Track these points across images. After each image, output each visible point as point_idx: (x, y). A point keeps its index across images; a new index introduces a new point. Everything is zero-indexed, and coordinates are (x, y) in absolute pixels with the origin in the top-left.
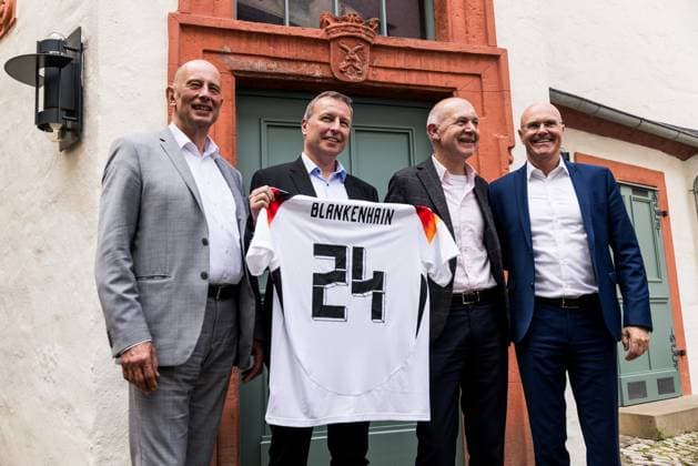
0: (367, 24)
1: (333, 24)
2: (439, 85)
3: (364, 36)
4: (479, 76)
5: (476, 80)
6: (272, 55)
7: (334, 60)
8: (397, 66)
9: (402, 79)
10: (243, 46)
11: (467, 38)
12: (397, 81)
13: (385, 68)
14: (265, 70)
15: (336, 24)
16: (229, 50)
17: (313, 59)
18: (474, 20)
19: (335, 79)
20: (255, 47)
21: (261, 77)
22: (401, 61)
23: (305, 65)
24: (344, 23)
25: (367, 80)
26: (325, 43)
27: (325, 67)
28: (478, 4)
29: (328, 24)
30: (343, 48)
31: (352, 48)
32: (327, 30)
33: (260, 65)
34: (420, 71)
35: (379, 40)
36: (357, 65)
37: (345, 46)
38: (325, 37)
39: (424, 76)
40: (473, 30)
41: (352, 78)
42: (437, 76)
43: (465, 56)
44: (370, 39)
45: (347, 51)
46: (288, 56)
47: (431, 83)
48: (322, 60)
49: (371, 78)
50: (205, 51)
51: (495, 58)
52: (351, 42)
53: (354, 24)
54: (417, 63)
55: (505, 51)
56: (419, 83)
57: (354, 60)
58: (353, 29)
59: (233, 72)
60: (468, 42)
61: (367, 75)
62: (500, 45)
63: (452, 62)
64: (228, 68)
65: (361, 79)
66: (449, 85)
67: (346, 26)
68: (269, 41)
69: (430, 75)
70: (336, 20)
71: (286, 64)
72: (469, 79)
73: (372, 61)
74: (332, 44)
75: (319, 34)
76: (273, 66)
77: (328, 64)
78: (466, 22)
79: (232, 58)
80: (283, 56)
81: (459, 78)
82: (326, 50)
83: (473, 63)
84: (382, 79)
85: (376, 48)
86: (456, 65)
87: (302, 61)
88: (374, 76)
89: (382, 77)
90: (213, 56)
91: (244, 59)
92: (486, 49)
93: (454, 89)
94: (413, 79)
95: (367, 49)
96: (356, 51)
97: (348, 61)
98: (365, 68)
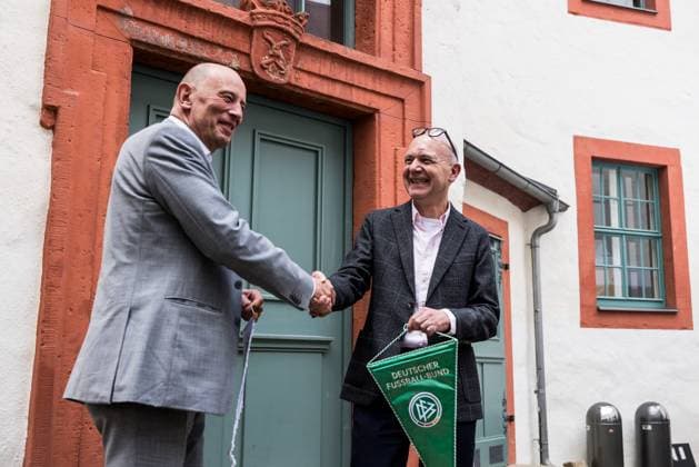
0: (297, 17)
1: (259, 9)
2: (362, 103)
3: (293, 32)
4: (402, 101)
5: (399, 105)
6: (184, 30)
7: (256, 52)
8: (322, 73)
9: (325, 89)
10: (148, 11)
11: (393, 56)
12: (320, 90)
13: (309, 73)
14: (173, 47)
15: (263, 10)
16: (131, 13)
17: (233, 46)
18: (402, 37)
19: (253, 74)
20: (164, 16)
21: (166, 54)
22: (326, 69)
23: (220, 51)
24: (271, 11)
25: (289, 84)
26: (248, 30)
27: (244, 58)
28: (406, 20)
29: (254, 7)
30: (267, 40)
31: (277, 42)
32: (252, 14)
33: (167, 40)
34: (344, 83)
35: (307, 39)
36: (280, 63)
37: (270, 38)
38: (248, 22)
39: (348, 90)
40: (400, 48)
41: (274, 77)
42: (361, 93)
43: (391, 75)
44: (298, 36)
45: (271, 44)
46: (201, 36)
47: (355, 100)
48: (241, 49)
49: (293, 82)
50: (100, 7)
51: (420, 85)
52: (276, 34)
53: (283, 14)
54: (343, 74)
55: (429, 78)
56: (342, 97)
57: (278, 57)
58: (282, 20)
59: (135, 43)
60: (394, 61)
61: (290, 77)
62: (426, 70)
63: (377, 81)
64: (127, 35)
65: (283, 80)
66: (373, 106)
67: (275, 15)
69: (354, 90)
70: (263, 5)
71: (198, 44)
72: (390, 103)
73: (296, 61)
74: (255, 32)
75: (243, 17)
76: (183, 44)
77: (248, 55)
78: (394, 39)
79: (134, 23)
80: (196, 34)
81: (382, 99)
82: (247, 39)
83: (397, 85)
84: (305, 85)
85: (302, 47)
86: (380, 84)
87: (219, 45)
88: (296, 79)
89: (306, 82)
90: (109, 16)
91: (148, 28)
92: (410, 73)
93: (377, 111)
94: (337, 92)
95: (293, 48)
96: (281, 47)
97: (271, 56)
98: (288, 69)
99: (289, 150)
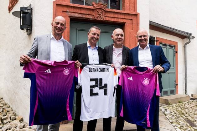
0: (104, 5)
1: (95, 5)
2: (122, 22)
3: (103, 9)
4: (132, 20)
5: (131, 21)
6: (80, 13)
8: (111, 16)
9: (112, 20)
10: (72, 10)
12: (111, 20)
13: (108, 17)
14: (78, 16)
15: (96, 5)
16: (69, 11)
17: (90, 14)
18: (132, 5)
19: (95, 19)
20: (75, 10)
21: (76, 18)
22: (112, 15)
23: (88, 15)
24: (98, 5)
26: (93, 10)
27: (93, 16)
28: (133, 1)
30: (98, 11)
31: (100, 11)
33: (76, 15)
34: (117, 18)
35: (107, 10)
36: (101, 16)
38: (93, 8)
40: (131, 8)
41: (100, 19)
42: (121, 19)
43: (129, 14)
44: (104, 9)
45: (99, 12)
47: (120, 21)
48: (92, 14)
49: (104, 19)
50: (62, 11)
51: (136, 15)
52: (99, 10)
54: (116, 16)
55: (139, 13)
56: (117, 21)
57: (100, 15)
59: (70, 17)
60: (130, 11)
62: (138, 12)
64: (68, 16)
65: (102, 19)
66: (124, 22)
67: (99, 6)
68: (79, 9)
69: (119, 19)
70: (96, 4)
71: (83, 15)
72: (129, 20)
73: (105, 14)
76: (80, 16)
77: (94, 15)
78: (130, 6)
79: (69, 13)
80: (82, 13)
82: (93, 12)
83: (130, 16)
85: (106, 12)
86: (126, 17)
87: (87, 14)
88: (105, 19)
89: (107, 19)
90: (65, 12)
91: (72, 14)
92: (134, 13)
93: (125, 23)
94: (115, 20)
95: (104, 12)
96: (101, 12)
97: (99, 15)
98: (103, 17)
99: (107, 34)
